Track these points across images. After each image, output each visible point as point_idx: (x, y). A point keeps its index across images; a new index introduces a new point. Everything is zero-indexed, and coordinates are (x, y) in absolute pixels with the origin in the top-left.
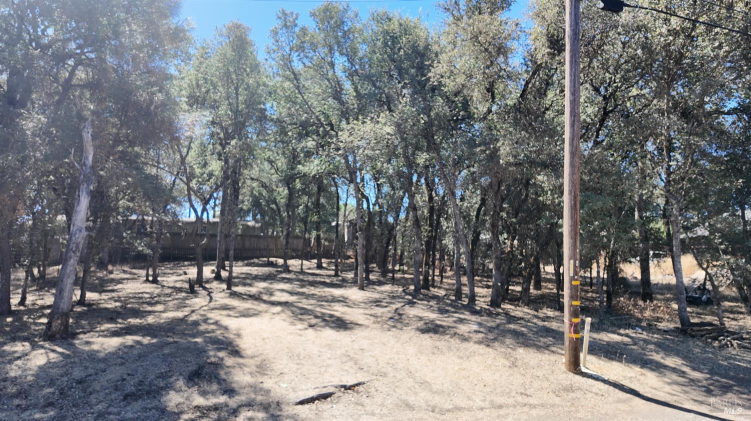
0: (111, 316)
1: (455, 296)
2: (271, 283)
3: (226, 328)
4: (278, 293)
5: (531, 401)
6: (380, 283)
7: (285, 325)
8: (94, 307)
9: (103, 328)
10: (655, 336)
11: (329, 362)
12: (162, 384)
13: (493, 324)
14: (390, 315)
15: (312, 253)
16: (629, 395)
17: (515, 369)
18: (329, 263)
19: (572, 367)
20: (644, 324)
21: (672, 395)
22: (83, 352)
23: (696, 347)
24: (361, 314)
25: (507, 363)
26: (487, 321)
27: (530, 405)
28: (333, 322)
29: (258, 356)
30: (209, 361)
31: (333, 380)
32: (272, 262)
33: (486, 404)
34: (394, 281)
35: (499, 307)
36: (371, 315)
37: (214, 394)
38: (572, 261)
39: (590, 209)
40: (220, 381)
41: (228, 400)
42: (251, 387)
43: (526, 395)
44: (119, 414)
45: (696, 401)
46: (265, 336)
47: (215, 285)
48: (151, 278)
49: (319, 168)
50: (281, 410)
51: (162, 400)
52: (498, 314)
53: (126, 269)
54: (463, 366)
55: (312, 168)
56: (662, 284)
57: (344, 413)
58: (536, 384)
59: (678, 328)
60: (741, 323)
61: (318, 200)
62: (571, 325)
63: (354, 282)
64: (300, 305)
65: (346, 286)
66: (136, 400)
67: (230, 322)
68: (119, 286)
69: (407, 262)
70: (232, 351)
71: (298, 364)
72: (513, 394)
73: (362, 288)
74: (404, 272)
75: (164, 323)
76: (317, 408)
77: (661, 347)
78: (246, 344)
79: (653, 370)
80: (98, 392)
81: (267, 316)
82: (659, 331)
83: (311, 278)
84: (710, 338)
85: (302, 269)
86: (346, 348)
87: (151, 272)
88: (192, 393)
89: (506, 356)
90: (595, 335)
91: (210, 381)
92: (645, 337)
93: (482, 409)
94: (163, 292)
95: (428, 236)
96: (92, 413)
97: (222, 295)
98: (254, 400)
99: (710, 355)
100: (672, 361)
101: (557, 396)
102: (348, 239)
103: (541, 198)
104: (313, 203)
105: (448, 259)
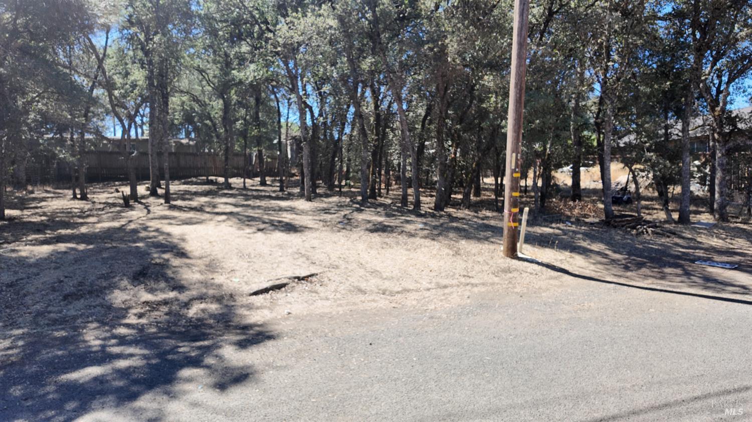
0: (38, 228)
1: (401, 203)
2: (213, 198)
3: (169, 234)
4: (222, 206)
5: (473, 281)
6: (327, 196)
7: (233, 230)
8: (16, 221)
9: (29, 238)
10: (583, 228)
11: (281, 259)
12: (104, 284)
13: (437, 223)
14: (339, 220)
15: (254, 171)
16: (559, 274)
17: (459, 257)
18: (273, 181)
19: (510, 253)
20: (573, 220)
21: (596, 272)
22: (10, 258)
23: (617, 235)
24: (310, 220)
25: (451, 253)
26: (432, 221)
27: (472, 284)
28: (282, 226)
29: (206, 257)
30: (153, 262)
31: (286, 273)
32: (212, 181)
33: (433, 286)
34: (340, 194)
35: (442, 210)
36: (320, 221)
37: (162, 290)
38: (514, 155)
39: (532, 108)
40: (167, 280)
41: (178, 295)
42: (202, 283)
43: (468, 276)
44: (60, 312)
45: (615, 275)
46: (212, 240)
47: (152, 200)
48: (79, 196)
49: (256, 74)
50: (235, 301)
51: (106, 298)
52: (441, 216)
53: (49, 189)
54: (411, 256)
55: (248, 74)
56: (589, 189)
57: (299, 300)
58: (477, 268)
59: (603, 220)
60: (655, 216)
61: (257, 113)
62: (510, 215)
63: (301, 196)
64: (247, 214)
65: (292, 199)
66: (78, 299)
67: (173, 229)
68: (43, 204)
69: (353, 176)
70: (178, 253)
71: (248, 262)
72: (457, 276)
73: (309, 199)
74: (350, 187)
75: (100, 232)
76: (272, 298)
77: (588, 236)
78: (190, 246)
79: (581, 254)
80: (33, 293)
81: (212, 224)
82: (586, 224)
83: (255, 193)
84: (629, 227)
85: (244, 186)
86: (297, 247)
87: (78, 191)
88: (139, 290)
89: (449, 247)
90: (530, 229)
91: (156, 279)
92: (574, 229)
93: (428, 290)
94: (95, 207)
95: (374, 145)
96: (30, 313)
97: (161, 208)
98: (205, 294)
99: (629, 241)
100: (596, 247)
101: (496, 276)
102: (292, 156)
103: (484, 106)
104: (251, 117)
105: (393, 175)
